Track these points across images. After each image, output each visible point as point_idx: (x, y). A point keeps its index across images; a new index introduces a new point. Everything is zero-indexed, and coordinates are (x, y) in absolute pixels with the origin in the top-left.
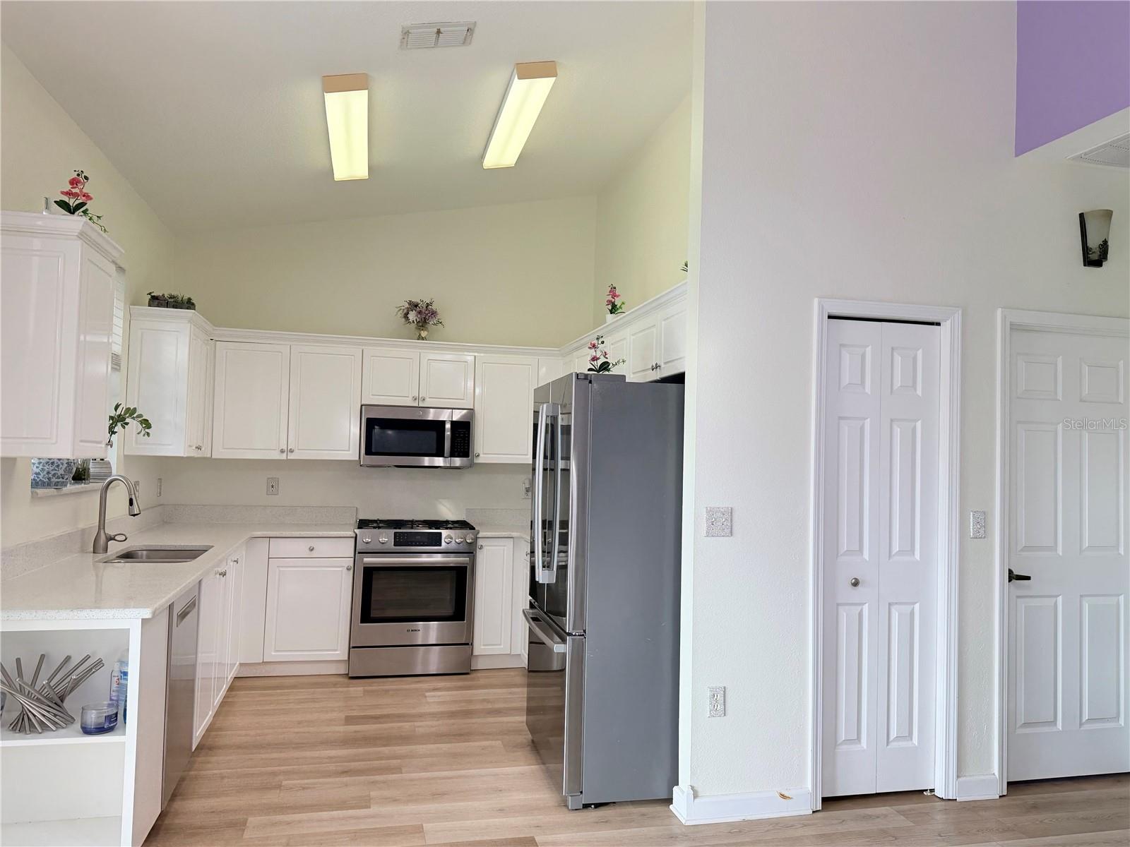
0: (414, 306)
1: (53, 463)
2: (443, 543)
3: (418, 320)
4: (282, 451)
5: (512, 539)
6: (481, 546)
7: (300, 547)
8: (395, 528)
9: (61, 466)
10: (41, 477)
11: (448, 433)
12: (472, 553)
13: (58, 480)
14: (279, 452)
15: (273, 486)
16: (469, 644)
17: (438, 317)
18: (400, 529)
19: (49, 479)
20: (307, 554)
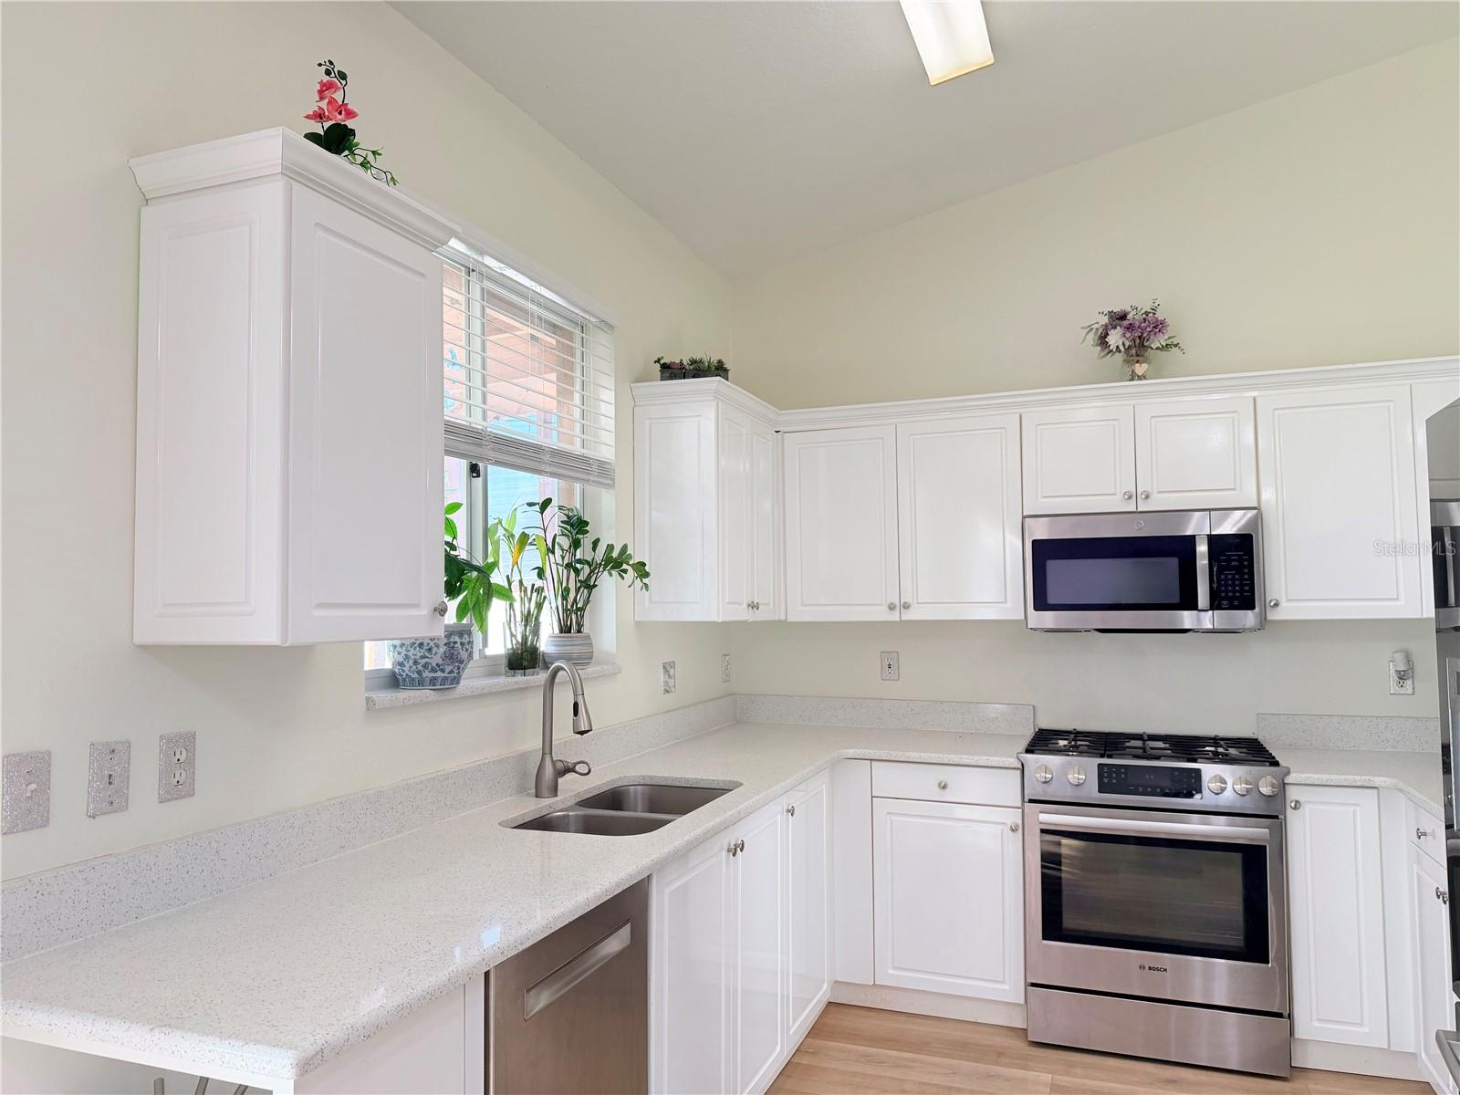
0: (1119, 318)
1: (421, 645)
2: (1206, 792)
3: (1127, 344)
4: (892, 607)
5: (1375, 791)
6: (1297, 802)
7: (920, 781)
8: (1102, 756)
9: (434, 650)
10: (406, 669)
11: (1202, 562)
12: (1277, 817)
13: (435, 675)
14: (887, 609)
15: (890, 666)
16: (1282, 1015)
17: (1170, 332)
18: (1110, 756)
19: (419, 672)
20: (936, 794)
